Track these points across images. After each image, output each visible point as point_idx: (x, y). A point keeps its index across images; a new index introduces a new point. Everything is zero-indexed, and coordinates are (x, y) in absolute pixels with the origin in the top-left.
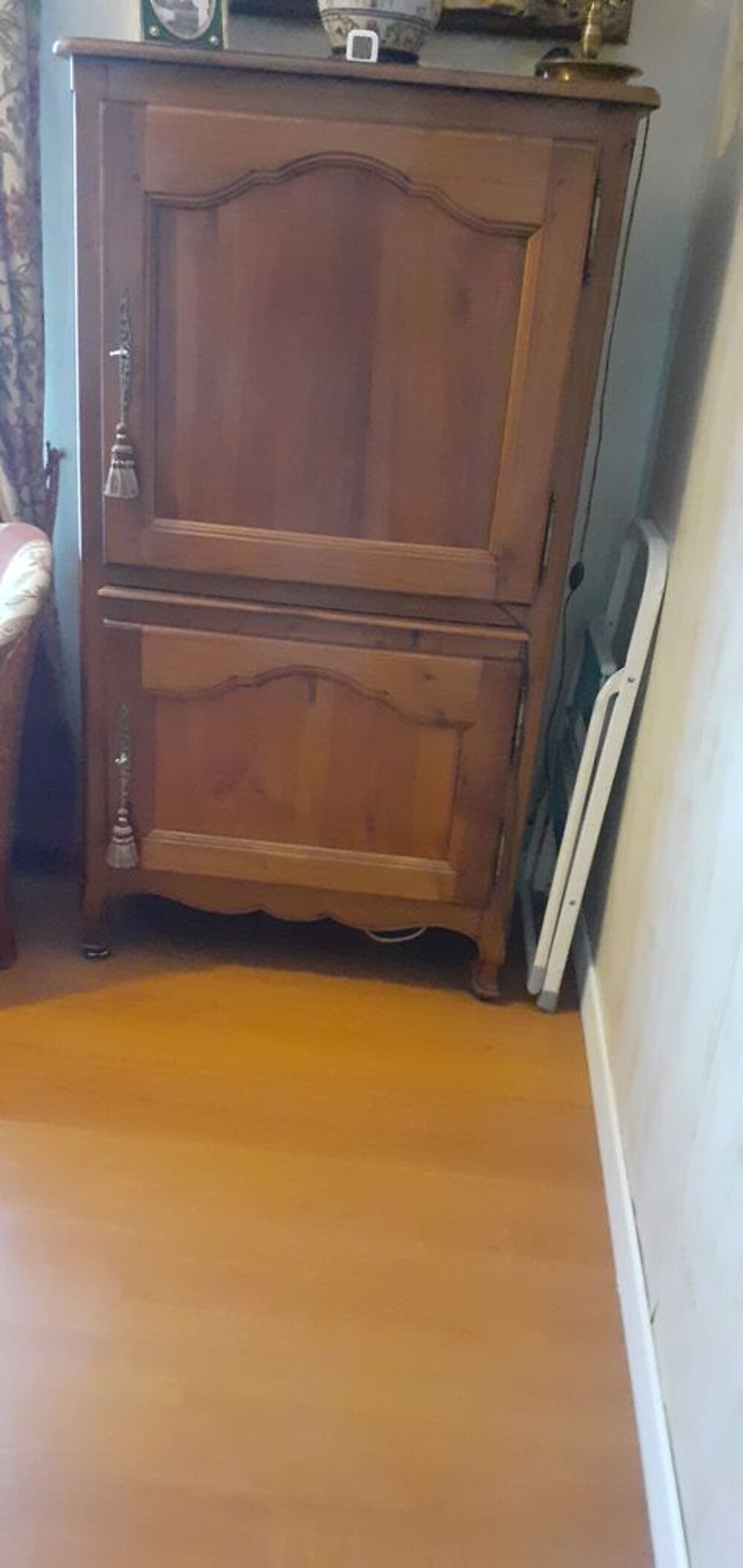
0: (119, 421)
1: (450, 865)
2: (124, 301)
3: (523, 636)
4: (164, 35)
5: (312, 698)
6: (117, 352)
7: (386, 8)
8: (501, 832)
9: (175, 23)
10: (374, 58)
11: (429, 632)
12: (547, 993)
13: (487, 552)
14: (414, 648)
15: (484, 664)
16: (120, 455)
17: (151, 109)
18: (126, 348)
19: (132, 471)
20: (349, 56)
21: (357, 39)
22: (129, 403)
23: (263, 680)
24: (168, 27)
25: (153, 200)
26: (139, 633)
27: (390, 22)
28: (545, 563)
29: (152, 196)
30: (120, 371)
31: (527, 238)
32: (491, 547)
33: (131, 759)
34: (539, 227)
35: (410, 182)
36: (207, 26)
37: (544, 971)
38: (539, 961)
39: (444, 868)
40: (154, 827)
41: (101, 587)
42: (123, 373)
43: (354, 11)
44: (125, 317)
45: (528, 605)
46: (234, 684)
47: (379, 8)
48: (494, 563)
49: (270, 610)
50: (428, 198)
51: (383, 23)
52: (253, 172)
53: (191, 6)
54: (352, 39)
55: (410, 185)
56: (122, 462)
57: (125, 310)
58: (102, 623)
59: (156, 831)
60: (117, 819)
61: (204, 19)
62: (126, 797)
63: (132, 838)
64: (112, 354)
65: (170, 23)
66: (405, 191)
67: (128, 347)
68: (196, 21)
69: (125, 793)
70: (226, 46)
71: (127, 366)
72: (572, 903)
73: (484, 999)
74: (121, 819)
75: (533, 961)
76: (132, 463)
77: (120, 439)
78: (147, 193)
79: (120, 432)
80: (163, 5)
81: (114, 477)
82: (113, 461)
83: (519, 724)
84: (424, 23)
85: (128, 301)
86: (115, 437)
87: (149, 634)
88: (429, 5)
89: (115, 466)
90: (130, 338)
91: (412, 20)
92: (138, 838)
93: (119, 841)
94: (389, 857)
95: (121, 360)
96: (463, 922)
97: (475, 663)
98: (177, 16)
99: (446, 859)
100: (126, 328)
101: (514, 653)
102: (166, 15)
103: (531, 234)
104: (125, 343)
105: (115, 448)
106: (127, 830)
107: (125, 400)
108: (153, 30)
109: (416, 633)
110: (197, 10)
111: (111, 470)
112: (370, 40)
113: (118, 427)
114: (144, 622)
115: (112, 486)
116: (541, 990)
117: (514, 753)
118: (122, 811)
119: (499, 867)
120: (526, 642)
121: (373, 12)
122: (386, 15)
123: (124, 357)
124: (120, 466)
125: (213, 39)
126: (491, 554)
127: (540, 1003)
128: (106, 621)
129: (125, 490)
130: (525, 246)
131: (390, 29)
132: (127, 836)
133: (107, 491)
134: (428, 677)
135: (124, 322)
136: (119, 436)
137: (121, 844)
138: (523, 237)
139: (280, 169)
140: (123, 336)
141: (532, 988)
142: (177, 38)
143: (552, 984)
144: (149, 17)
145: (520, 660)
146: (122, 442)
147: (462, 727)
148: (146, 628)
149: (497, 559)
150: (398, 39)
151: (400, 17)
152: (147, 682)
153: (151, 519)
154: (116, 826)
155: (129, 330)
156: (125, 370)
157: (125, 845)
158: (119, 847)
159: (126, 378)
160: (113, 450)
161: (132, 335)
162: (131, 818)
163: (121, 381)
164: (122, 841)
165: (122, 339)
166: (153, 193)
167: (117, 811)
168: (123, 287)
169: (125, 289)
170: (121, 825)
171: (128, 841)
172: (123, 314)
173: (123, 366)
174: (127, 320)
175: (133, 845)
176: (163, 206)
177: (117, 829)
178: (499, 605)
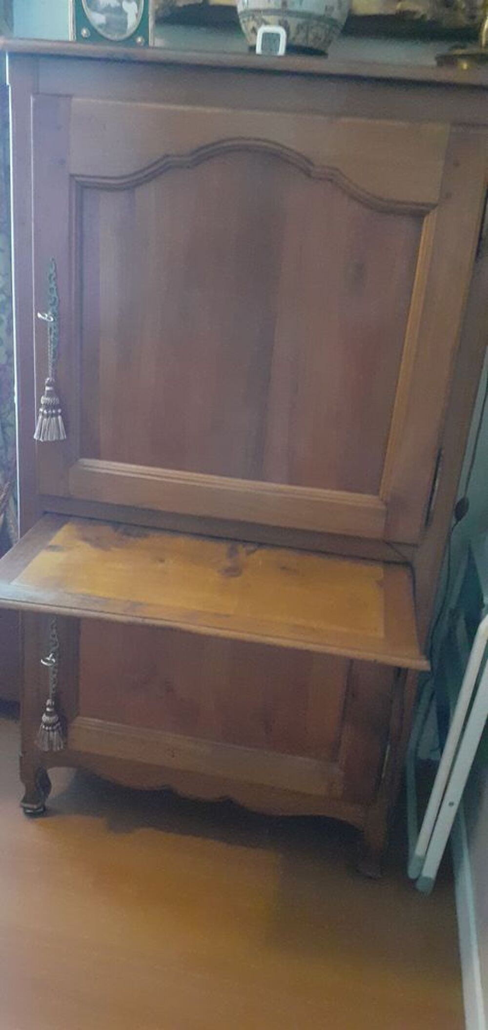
0: (47, 376)
1: (340, 768)
2: (52, 271)
4: (95, 36)
7: (297, 7)
8: (387, 740)
9: (107, 26)
10: (282, 51)
12: (426, 879)
13: (378, 498)
16: (47, 406)
17: (76, 100)
18: (53, 313)
19: (59, 419)
20: (259, 50)
21: (266, 36)
24: (100, 31)
25: (77, 182)
27: (300, 21)
28: (432, 508)
29: (77, 178)
30: (49, 333)
31: (423, 217)
32: (381, 492)
33: (58, 657)
34: (434, 206)
35: (312, 164)
36: (134, 29)
37: (423, 860)
38: (419, 851)
39: (334, 769)
40: (79, 715)
42: (51, 334)
43: (267, 11)
44: (52, 285)
45: (416, 545)
47: (290, 8)
48: (384, 507)
50: (331, 180)
51: (293, 22)
52: (167, 156)
53: (120, 10)
54: (261, 37)
55: (311, 168)
56: (50, 411)
57: (53, 279)
59: (80, 719)
60: (45, 709)
61: (132, 21)
62: (53, 690)
63: (59, 724)
64: (41, 317)
65: (100, 26)
66: (308, 174)
67: (56, 311)
68: (126, 23)
69: (53, 686)
70: (151, 44)
71: (55, 328)
72: (451, 804)
73: (366, 878)
74: (48, 709)
75: (414, 849)
76: (59, 412)
77: (49, 391)
78: (72, 176)
79: (48, 385)
80: (95, 10)
81: (42, 425)
82: (42, 411)
84: (333, 22)
85: (55, 271)
88: (336, 6)
89: (43, 414)
90: (57, 302)
91: (319, 18)
92: (63, 724)
93: (47, 728)
95: (49, 327)
96: (350, 813)
98: (107, 19)
99: (335, 762)
100: (55, 295)
102: (97, 19)
103: (428, 212)
104: (55, 307)
105: (43, 400)
106: (53, 719)
107: (53, 359)
108: (84, 32)
110: (126, 14)
111: (40, 417)
112: (278, 35)
113: (46, 382)
115: (40, 431)
116: (420, 875)
118: (50, 702)
121: (283, 13)
122: (297, 14)
124: (48, 415)
125: (139, 40)
126: (382, 500)
127: (418, 887)
130: (422, 223)
131: (299, 28)
132: (53, 725)
133: (35, 436)
135: (51, 289)
136: (47, 388)
137: (48, 730)
138: (418, 214)
139: (192, 153)
140: (50, 302)
141: (412, 873)
142: (107, 39)
143: (430, 870)
144: (81, 19)
146: (50, 394)
149: (386, 504)
150: (307, 36)
151: (308, 16)
153: (77, 460)
154: (44, 716)
155: (57, 297)
156: (53, 332)
157: (53, 731)
158: (48, 733)
159: (53, 338)
160: (42, 402)
161: (59, 301)
162: (57, 709)
163: (49, 342)
164: (50, 728)
165: (51, 305)
166: (78, 176)
167: (46, 701)
168: (51, 259)
169: (53, 260)
170: (48, 714)
171: (55, 728)
172: (51, 282)
173: (51, 329)
174: (55, 288)
175: (60, 729)
176: (87, 187)
177: (45, 718)
178: (388, 544)
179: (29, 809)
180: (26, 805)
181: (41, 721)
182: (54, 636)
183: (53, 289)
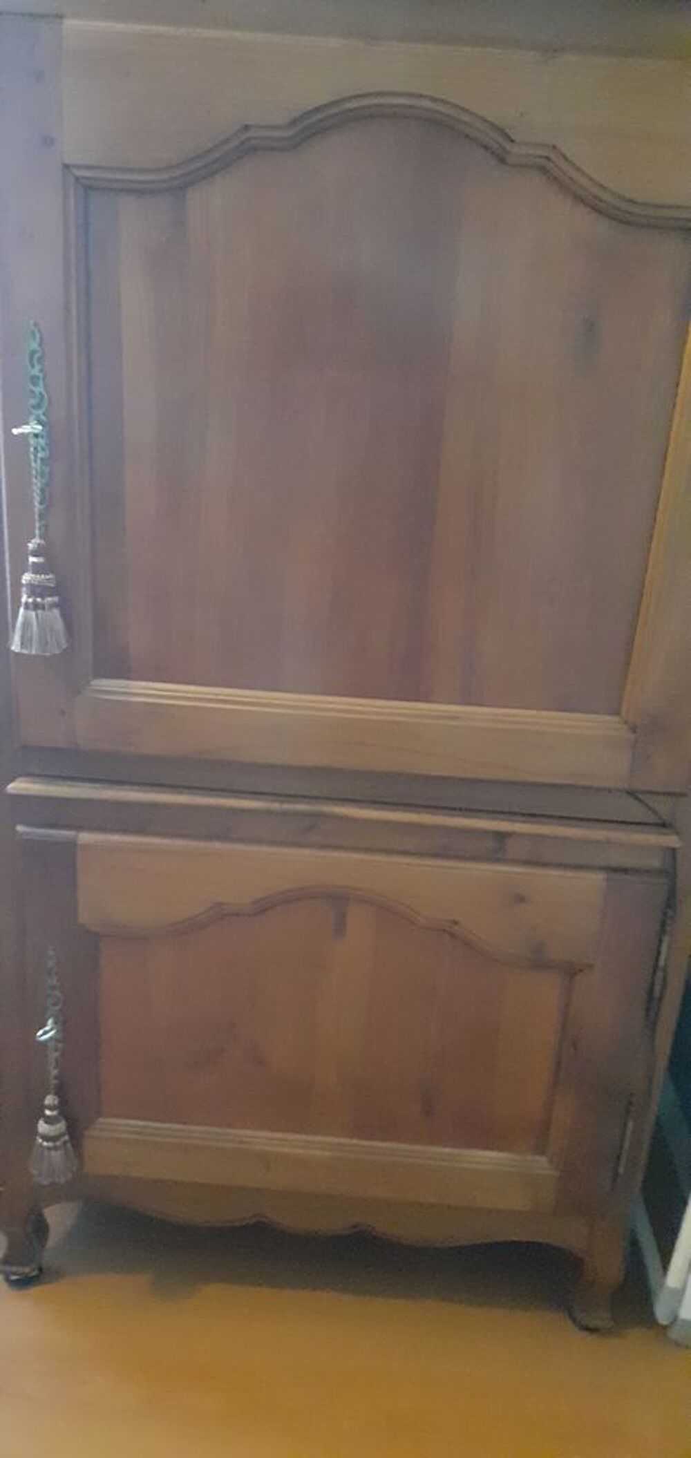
0: (33, 536)
1: (551, 1162)
2: (34, 345)
3: (672, 841)
5: (340, 927)
6: (26, 429)
8: (628, 1112)
11: (522, 835)
12: (685, 1322)
13: (616, 719)
14: (496, 856)
15: (608, 880)
16: (34, 590)
17: (70, 24)
18: (40, 422)
19: (56, 612)
22: (47, 508)
23: (264, 907)
25: (77, 179)
26: (72, 845)
29: (76, 172)
30: (32, 457)
32: (624, 709)
33: (62, 1023)
35: (511, 141)
37: (680, 1295)
39: (541, 1165)
40: (100, 1114)
41: (12, 780)
42: (36, 460)
44: (36, 371)
45: (682, 795)
46: (221, 914)
48: (633, 736)
49: (276, 806)
50: (544, 170)
52: (247, 128)
55: (508, 146)
56: (39, 600)
57: (35, 362)
58: (15, 832)
59: (101, 1120)
60: (43, 1111)
62: (56, 1078)
63: (67, 1137)
64: (15, 431)
66: (502, 160)
67: (43, 418)
69: (55, 1072)
71: (43, 449)
73: (587, 1329)
74: (48, 1113)
76: (56, 599)
77: (33, 563)
78: (67, 167)
79: (35, 553)
81: (26, 624)
82: (24, 599)
83: (661, 963)
85: (40, 344)
86: (27, 560)
87: (86, 846)
89: (27, 606)
90: (46, 403)
92: (75, 1133)
93: (45, 1144)
94: (456, 1151)
95: (32, 441)
97: (598, 878)
99: (542, 1153)
100: (39, 389)
101: (656, 863)
104: (40, 412)
105: (27, 578)
106: (58, 1127)
107: (41, 503)
109: (501, 836)
111: (22, 610)
113: (31, 546)
114: (80, 828)
115: (22, 637)
116: (675, 1318)
117: (652, 1002)
118: (50, 1100)
119: (623, 1162)
120: (674, 850)
123: (36, 436)
124: (36, 606)
126: (626, 723)
127: (674, 1334)
128: (20, 828)
129: (44, 643)
132: (58, 1139)
133: (15, 647)
134: (521, 899)
135: (34, 380)
136: (32, 559)
137: (49, 1149)
139: (294, 122)
140: (33, 402)
141: (661, 1313)
145: (660, 872)
146: (37, 569)
147: (572, 971)
148: (85, 837)
149: (634, 730)
152: (85, 917)
153: (88, 682)
154: (41, 1122)
155: (44, 393)
156: (40, 455)
157: (56, 1148)
158: (46, 1153)
159: (41, 468)
160: (24, 582)
161: (50, 399)
162: (65, 1110)
163: (34, 472)
164: (50, 1144)
165: (34, 407)
166: (79, 167)
167: (44, 1098)
168: (32, 322)
169: (35, 325)
170: (49, 1120)
171: (58, 1143)
172: (33, 366)
173: (35, 449)
174: (41, 375)
175: (69, 1145)
176: (96, 189)
177: (42, 1127)
178: (632, 794)
179: (15, 1274)
180: (8, 1268)
181: (35, 1133)
182: (53, 988)
183: (38, 378)
